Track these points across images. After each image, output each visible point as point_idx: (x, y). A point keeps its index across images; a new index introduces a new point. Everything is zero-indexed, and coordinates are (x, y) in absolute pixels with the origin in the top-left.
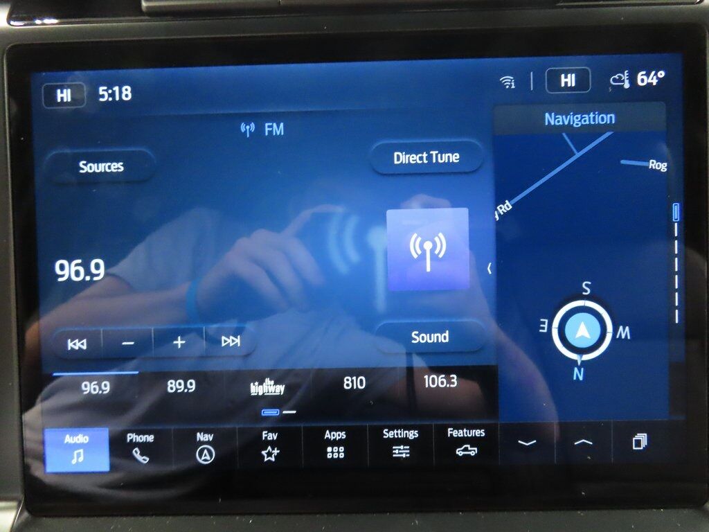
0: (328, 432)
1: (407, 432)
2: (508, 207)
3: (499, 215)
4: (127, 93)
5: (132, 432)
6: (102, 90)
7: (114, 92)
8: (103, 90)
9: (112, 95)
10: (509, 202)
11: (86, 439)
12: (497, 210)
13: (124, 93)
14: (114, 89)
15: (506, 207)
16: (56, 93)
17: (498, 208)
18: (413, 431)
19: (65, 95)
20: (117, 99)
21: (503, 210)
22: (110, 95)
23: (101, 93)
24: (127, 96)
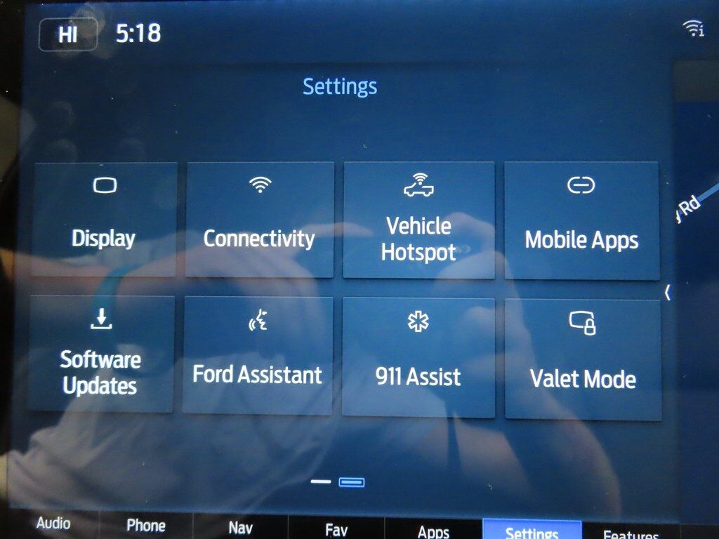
0: (422, 528)
1: (542, 533)
2: (695, 205)
3: (682, 216)
4: (155, 32)
5: (134, 515)
6: (120, 28)
7: (137, 31)
8: (122, 28)
9: (135, 35)
10: (696, 197)
11: (67, 525)
12: (679, 209)
13: (152, 32)
14: (138, 27)
15: (691, 205)
16: (58, 31)
17: (680, 205)
18: (550, 533)
19: (69, 34)
20: (141, 40)
21: (687, 208)
22: (131, 35)
23: (119, 31)
24: (154, 36)
